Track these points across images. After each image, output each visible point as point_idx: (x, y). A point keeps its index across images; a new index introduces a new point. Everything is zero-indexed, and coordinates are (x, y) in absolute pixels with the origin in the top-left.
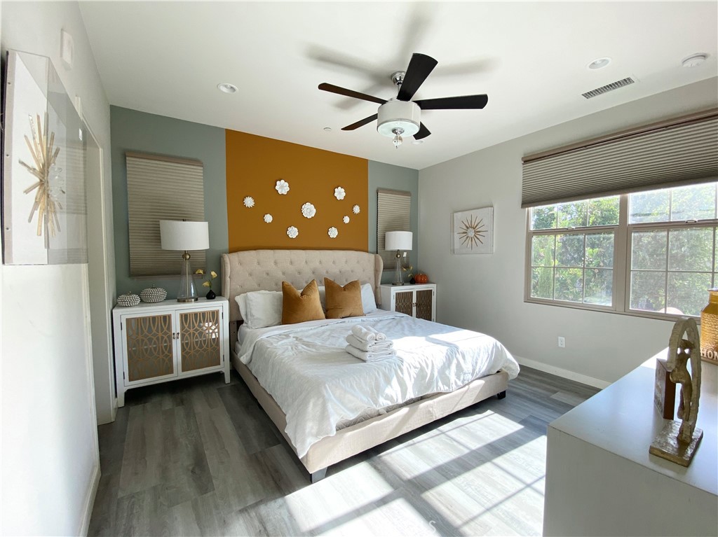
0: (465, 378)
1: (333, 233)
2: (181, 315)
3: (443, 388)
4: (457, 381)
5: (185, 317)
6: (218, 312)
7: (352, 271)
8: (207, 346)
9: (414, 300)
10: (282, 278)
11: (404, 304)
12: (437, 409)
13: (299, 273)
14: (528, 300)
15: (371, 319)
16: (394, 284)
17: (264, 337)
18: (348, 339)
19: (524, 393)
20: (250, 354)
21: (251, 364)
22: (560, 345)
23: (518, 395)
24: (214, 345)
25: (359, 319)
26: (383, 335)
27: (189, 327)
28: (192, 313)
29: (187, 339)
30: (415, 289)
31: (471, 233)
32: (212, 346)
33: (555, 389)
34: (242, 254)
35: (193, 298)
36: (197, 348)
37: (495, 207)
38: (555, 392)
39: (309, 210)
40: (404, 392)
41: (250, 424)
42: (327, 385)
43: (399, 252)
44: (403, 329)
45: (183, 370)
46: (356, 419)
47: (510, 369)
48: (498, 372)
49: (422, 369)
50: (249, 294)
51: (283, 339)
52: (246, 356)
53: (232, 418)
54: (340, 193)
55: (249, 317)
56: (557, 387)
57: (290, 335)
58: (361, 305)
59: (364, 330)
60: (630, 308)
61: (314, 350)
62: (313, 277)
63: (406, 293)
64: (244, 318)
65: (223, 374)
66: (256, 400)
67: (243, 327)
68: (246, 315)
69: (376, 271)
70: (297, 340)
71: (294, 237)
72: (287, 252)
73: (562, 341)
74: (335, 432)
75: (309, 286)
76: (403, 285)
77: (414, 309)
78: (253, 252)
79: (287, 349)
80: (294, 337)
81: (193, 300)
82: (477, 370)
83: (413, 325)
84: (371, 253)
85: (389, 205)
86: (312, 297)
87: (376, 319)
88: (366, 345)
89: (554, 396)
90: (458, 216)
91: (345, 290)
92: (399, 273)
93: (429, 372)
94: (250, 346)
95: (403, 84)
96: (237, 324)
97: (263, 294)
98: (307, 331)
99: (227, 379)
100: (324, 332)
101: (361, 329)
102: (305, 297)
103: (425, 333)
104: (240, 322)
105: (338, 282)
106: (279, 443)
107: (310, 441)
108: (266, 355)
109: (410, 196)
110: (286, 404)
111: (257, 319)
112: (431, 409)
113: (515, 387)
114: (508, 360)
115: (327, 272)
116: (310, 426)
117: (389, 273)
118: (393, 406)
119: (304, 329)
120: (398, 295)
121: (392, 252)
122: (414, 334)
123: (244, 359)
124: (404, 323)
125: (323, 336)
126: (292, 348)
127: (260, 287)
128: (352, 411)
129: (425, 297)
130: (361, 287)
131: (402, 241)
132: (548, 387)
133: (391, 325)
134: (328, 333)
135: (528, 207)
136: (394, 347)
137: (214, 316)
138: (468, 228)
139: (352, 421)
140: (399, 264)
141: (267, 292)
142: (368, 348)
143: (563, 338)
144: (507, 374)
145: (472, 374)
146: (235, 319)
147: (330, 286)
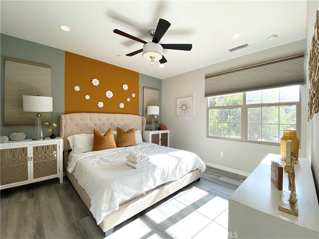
0: (183, 173)
1: (122, 106)
2: (34, 147)
3: (173, 179)
4: (180, 174)
5: (36, 149)
6: (56, 145)
7: (131, 124)
8: (50, 164)
9: (160, 138)
10: (94, 127)
11: (155, 140)
12: (170, 189)
13: (104, 125)
14: (208, 137)
15: (140, 147)
16: (151, 130)
17: (82, 158)
18: (127, 158)
19: (208, 178)
20: (74, 167)
21: (74, 173)
22: (221, 156)
23: (205, 179)
24: (54, 163)
25: (134, 147)
26: (145, 155)
27: (39, 153)
28: (41, 146)
29: (37, 160)
30: (160, 132)
31: (184, 108)
32: (52, 164)
33: (220, 175)
34: (72, 115)
35: (42, 138)
36: (43, 165)
37: (194, 97)
38: (220, 177)
39: (109, 94)
40: (155, 183)
41: (72, 206)
42: (114, 183)
43: (153, 116)
44: (155, 151)
45: (34, 178)
46: (131, 199)
47: (202, 167)
48: (197, 169)
49: (164, 171)
50: (75, 135)
51: (93, 158)
52: (72, 169)
53: (62, 203)
54: (125, 87)
55: (75, 147)
56: (221, 174)
57: (97, 157)
58: (135, 140)
59: (136, 152)
60: (248, 139)
61: (109, 164)
62: (110, 126)
63: (156, 134)
64: (72, 148)
65: (59, 178)
66: (76, 192)
67: (71, 153)
68: (73, 147)
69: (143, 124)
70: (100, 159)
71: (101, 107)
72: (97, 114)
73: (222, 154)
74: (118, 208)
75: (109, 131)
76: (155, 131)
77: (160, 142)
78: (78, 114)
79: (94, 164)
80: (99, 158)
81: (42, 139)
82: (188, 169)
83: (159, 149)
84: (140, 116)
85: (149, 94)
86: (110, 136)
87: (142, 147)
88: (136, 160)
89: (220, 179)
90: (178, 100)
91: (127, 133)
92: (153, 125)
93: (167, 171)
94: (74, 163)
95: (154, 36)
96: (68, 151)
97: (83, 135)
98: (106, 154)
99: (61, 181)
100: (115, 154)
101: (134, 152)
102: (106, 137)
103: (165, 152)
104: (70, 151)
105: (124, 129)
106: (88, 215)
107: (104, 214)
108: (82, 168)
109: (158, 91)
110: (92, 194)
111: (79, 148)
112: (168, 190)
113: (204, 176)
114: (201, 163)
115: (118, 124)
116: (104, 206)
117: (149, 126)
118: (149, 190)
119: (105, 153)
120: (153, 135)
121: (150, 115)
122: (160, 153)
123: (70, 170)
124: (155, 148)
125: (115, 156)
126: (97, 164)
127: (82, 132)
128: (128, 195)
129: (165, 136)
130: (135, 132)
131: (154, 110)
132: (217, 174)
133: (149, 149)
134: (118, 155)
135: (207, 97)
136: (150, 160)
137: (54, 147)
138: (183, 105)
139: (128, 200)
140: (153, 121)
141: (86, 134)
142: (137, 161)
143: (222, 153)
144: (200, 170)
145: (186, 171)
146: (67, 148)
147: (120, 131)
